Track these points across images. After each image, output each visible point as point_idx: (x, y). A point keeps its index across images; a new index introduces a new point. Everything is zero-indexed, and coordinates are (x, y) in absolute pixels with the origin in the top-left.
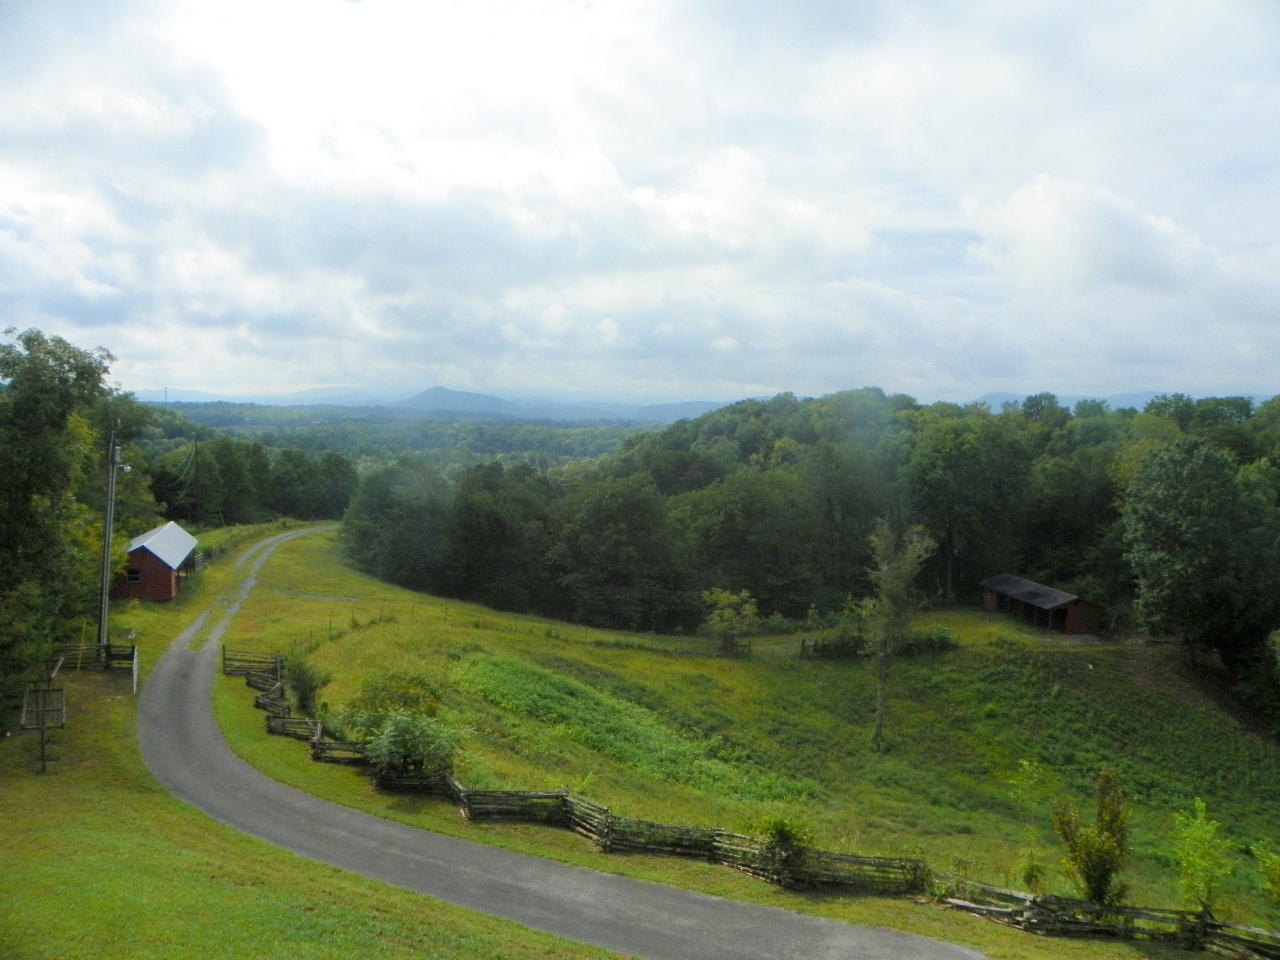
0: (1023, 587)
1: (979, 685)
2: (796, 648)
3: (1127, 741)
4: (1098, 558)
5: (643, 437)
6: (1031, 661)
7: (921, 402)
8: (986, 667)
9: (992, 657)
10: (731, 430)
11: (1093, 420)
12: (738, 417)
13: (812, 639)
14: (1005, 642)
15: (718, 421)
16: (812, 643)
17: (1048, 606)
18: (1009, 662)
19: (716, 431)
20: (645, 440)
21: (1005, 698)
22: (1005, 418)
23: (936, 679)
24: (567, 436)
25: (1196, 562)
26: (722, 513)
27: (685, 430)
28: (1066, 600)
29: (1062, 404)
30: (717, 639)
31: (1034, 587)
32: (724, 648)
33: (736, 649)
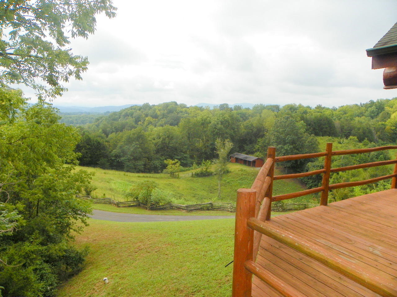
0: (242, 156)
1: (239, 181)
2: (190, 174)
3: (276, 192)
4: (259, 148)
5: (102, 118)
6: (250, 174)
7: (188, 106)
8: (239, 177)
9: (241, 174)
10: (132, 115)
11: (239, 111)
12: (134, 111)
13: (194, 171)
14: (242, 170)
15: (127, 112)
16: (194, 173)
17: (251, 160)
18: (245, 175)
19: (126, 115)
20: (103, 118)
21: (246, 184)
22: (214, 110)
23: (228, 181)
24: (70, 117)
25: (290, 147)
26: (161, 138)
27: (116, 115)
28: (254, 159)
29: (230, 107)
30: (169, 174)
31: (246, 156)
32: (171, 176)
33: (174, 176)
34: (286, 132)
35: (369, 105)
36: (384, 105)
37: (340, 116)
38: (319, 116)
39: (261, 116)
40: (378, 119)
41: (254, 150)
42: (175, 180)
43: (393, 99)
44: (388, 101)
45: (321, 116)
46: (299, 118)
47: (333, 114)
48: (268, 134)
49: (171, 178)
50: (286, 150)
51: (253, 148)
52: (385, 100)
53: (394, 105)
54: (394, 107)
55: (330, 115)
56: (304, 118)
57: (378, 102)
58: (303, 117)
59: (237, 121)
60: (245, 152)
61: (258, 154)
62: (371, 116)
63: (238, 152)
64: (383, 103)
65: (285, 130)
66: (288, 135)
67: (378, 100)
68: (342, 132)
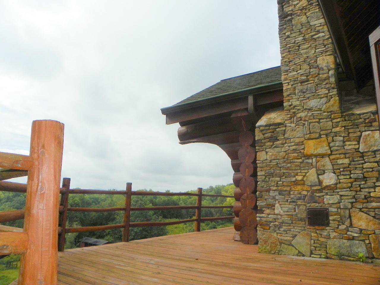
0: (92, 240)
28: (106, 242)
30: (4, 264)
31: (96, 240)
32: (7, 267)
33: (11, 266)
34: (135, 214)
35: (210, 191)
36: (220, 190)
37: (186, 201)
38: (167, 200)
39: (112, 200)
40: (217, 202)
41: (105, 234)
42: (11, 271)
43: (227, 185)
44: (224, 186)
45: (168, 200)
46: (149, 202)
47: (180, 199)
48: (118, 217)
49: (6, 270)
50: (136, 233)
51: (103, 232)
52: (221, 186)
53: (228, 190)
54: (228, 192)
55: (177, 200)
56: (153, 202)
57: (216, 187)
58: (152, 200)
59: (88, 204)
60: (96, 236)
61: (108, 238)
62: (211, 200)
63: (88, 236)
64: (220, 189)
65: (135, 213)
66: (137, 217)
67: (216, 186)
68: (187, 214)
